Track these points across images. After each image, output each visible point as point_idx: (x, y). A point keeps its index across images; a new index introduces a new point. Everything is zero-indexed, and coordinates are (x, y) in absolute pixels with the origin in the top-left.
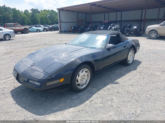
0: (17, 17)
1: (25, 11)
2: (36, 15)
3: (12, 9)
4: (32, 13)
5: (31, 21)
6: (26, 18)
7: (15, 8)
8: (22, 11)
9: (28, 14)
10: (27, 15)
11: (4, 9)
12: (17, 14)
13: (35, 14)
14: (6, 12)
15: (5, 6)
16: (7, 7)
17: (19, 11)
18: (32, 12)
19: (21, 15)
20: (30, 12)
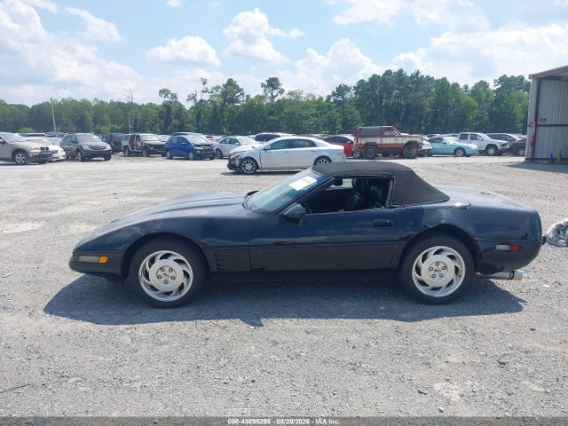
0: (447, 106)
1: (475, 87)
2: (511, 99)
3: (437, 81)
4: (499, 90)
5: (491, 118)
6: (475, 108)
7: (444, 79)
8: (466, 87)
9: (484, 95)
10: (479, 100)
11: (413, 82)
12: (448, 98)
13: (508, 93)
14: (416, 90)
15: (418, 73)
16: (422, 77)
17: (456, 85)
18: (499, 86)
19: (458, 101)
20: (492, 87)
